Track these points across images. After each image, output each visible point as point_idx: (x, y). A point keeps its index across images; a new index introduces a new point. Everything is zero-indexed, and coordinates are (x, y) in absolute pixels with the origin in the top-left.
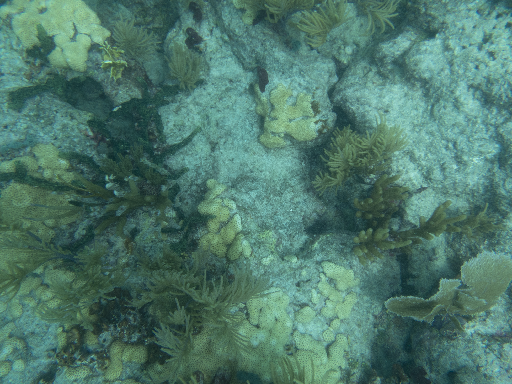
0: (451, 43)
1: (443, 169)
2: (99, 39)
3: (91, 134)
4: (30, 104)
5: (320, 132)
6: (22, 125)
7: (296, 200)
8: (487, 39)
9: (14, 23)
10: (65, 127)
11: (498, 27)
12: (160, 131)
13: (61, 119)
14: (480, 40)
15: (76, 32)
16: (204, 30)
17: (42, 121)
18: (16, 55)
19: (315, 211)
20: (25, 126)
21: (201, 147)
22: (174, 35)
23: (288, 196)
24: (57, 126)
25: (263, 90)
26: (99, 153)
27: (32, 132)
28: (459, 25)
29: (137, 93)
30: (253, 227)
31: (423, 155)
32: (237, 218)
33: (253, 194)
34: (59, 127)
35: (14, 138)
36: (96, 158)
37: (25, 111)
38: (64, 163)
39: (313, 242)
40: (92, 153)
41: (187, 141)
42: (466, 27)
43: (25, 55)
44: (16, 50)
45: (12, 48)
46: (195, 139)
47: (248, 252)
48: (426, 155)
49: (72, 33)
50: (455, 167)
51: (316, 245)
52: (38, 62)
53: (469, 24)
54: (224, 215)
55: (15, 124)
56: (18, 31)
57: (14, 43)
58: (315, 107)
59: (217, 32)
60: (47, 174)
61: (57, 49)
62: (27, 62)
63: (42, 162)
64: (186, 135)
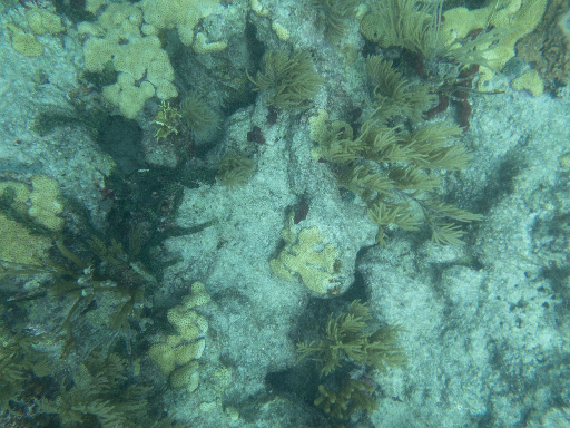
0: (490, 286)
1: (426, 394)
2: (162, 95)
3: (102, 186)
4: (57, 132)
5: (330, 291)
6: (36, 149)
7: (273, 340)
8: (521, 304)
9: (88, 42)
10: (79, 167)
11: (537, 300)
12: (176, 207)
13: (80, 158)
14: (515, 301)
15: (145, 77)
16: (272, 134)
17: (60, 153)
18: (72, 69)
19: (286, 360)
20: (39, 151)
21: (208, 240)
22: (242, 118)
23: (268, 332)
24: (73, 163)
25: (297, 222)
26: (99, 209)
27: (42, 160)
28: (504, 275)
29: (173, 161)
30: (214, 358)
31: (414, 369)
32: (202, 344)
33: (233, 318)
34: (74, 165)
35: (21, 158)
36: (94, 213)
37: (48, 138)
38: (58, 206)
39: (265, 400)
40: (92, 206)
41: (197, 229)
42: (509, 281)
43: (81, 74)
44: (75, 66)
45: (72, 61)
46: (207, 229)
47: (192, 388)
48: (418, 370)
49: (140, 76)
50: (438, 399)
51: (266, 407)
52: (90, 85)
53: (512, 281)
54: (190, 334)
55: (29, 145)
56: (88, 51)
57: (77, 58)
58: (337, 266)
59: (282, 145)
60: (33, 212)
61: (116, 85)
62: (80, 82)
63: (35, 197)
64: (200, 221)
